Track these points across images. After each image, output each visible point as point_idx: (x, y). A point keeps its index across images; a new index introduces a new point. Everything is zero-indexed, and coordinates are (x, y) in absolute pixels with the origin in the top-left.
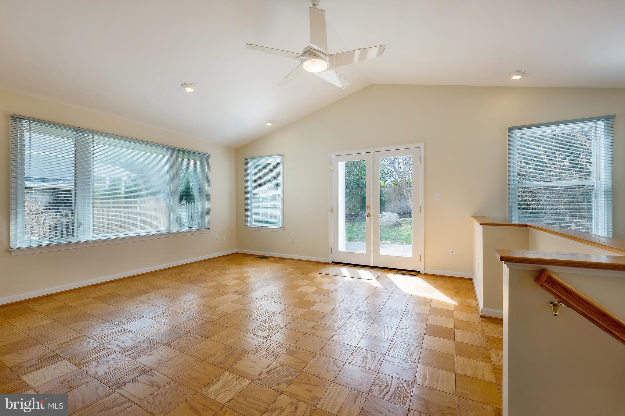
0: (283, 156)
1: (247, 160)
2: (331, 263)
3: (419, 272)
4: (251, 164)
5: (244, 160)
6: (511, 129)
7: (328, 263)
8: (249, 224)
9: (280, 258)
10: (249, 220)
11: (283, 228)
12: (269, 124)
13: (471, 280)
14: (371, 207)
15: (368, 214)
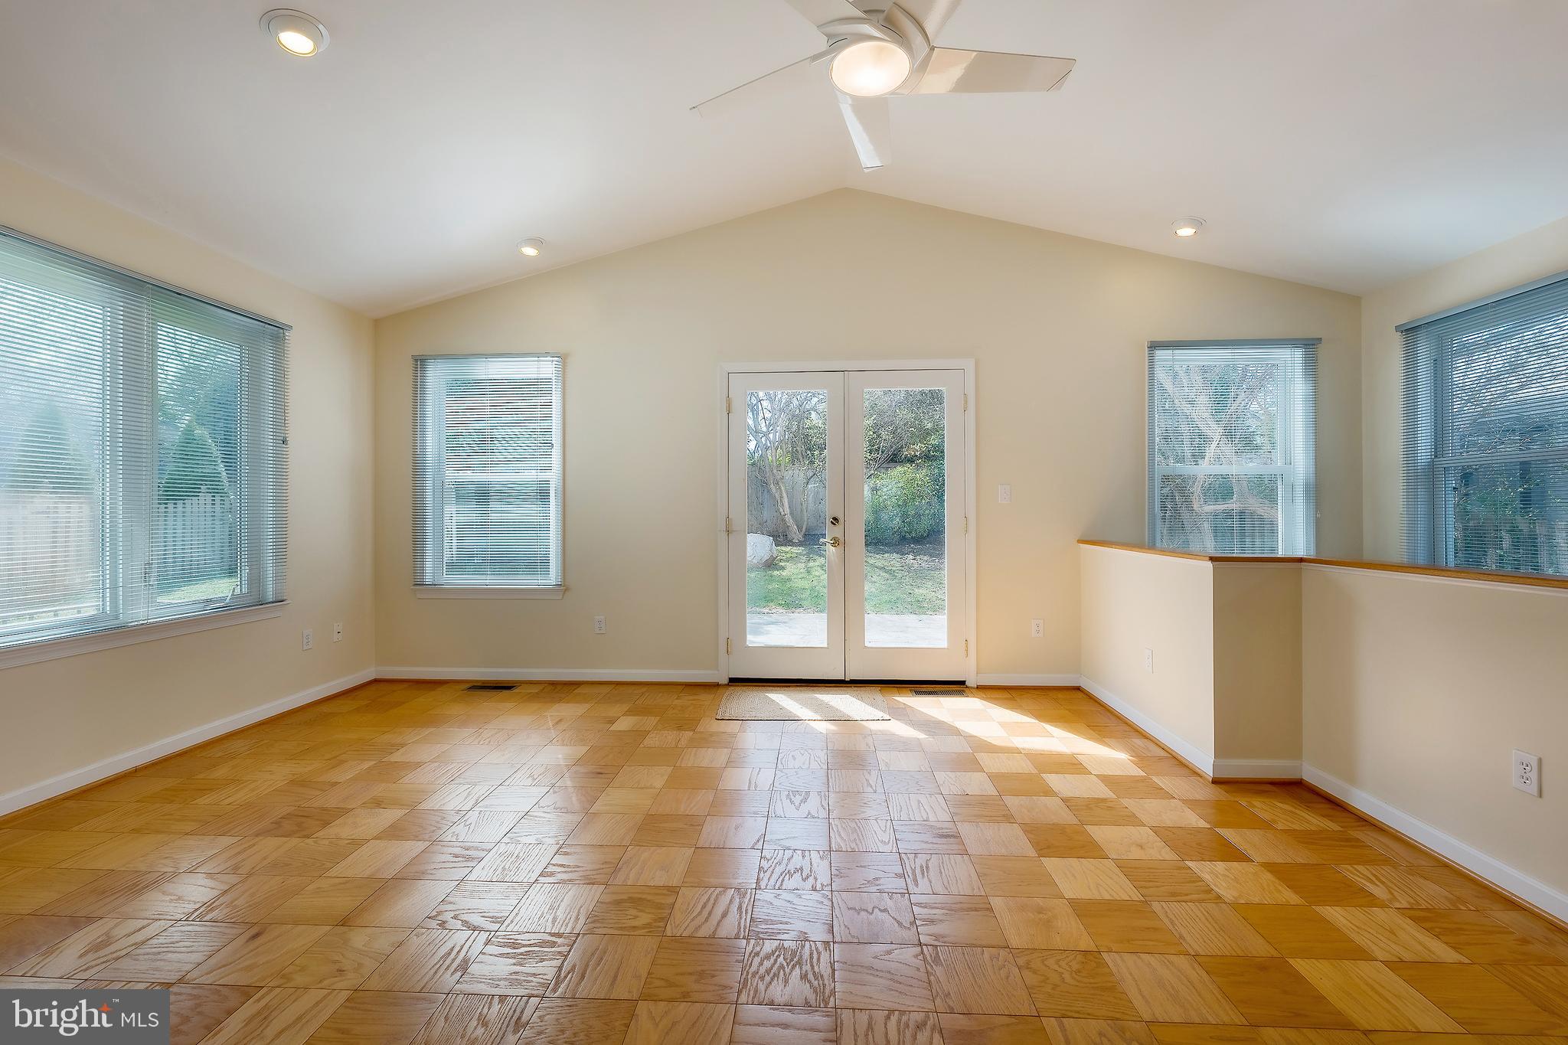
0: (563, 358)
1: (420, 362)
2: (725, 681)
3: (963, 683)
4: (436, 375)
5: (412, 361)
6: (1154, 346)
7: (717, 685)
8: (428, 579)
9: (554, 685)
10: (429, 565)
11: (563, 588)
12: (530, 251)
13: (1078, 689)
14: (841, 521)
15: (834, 539)
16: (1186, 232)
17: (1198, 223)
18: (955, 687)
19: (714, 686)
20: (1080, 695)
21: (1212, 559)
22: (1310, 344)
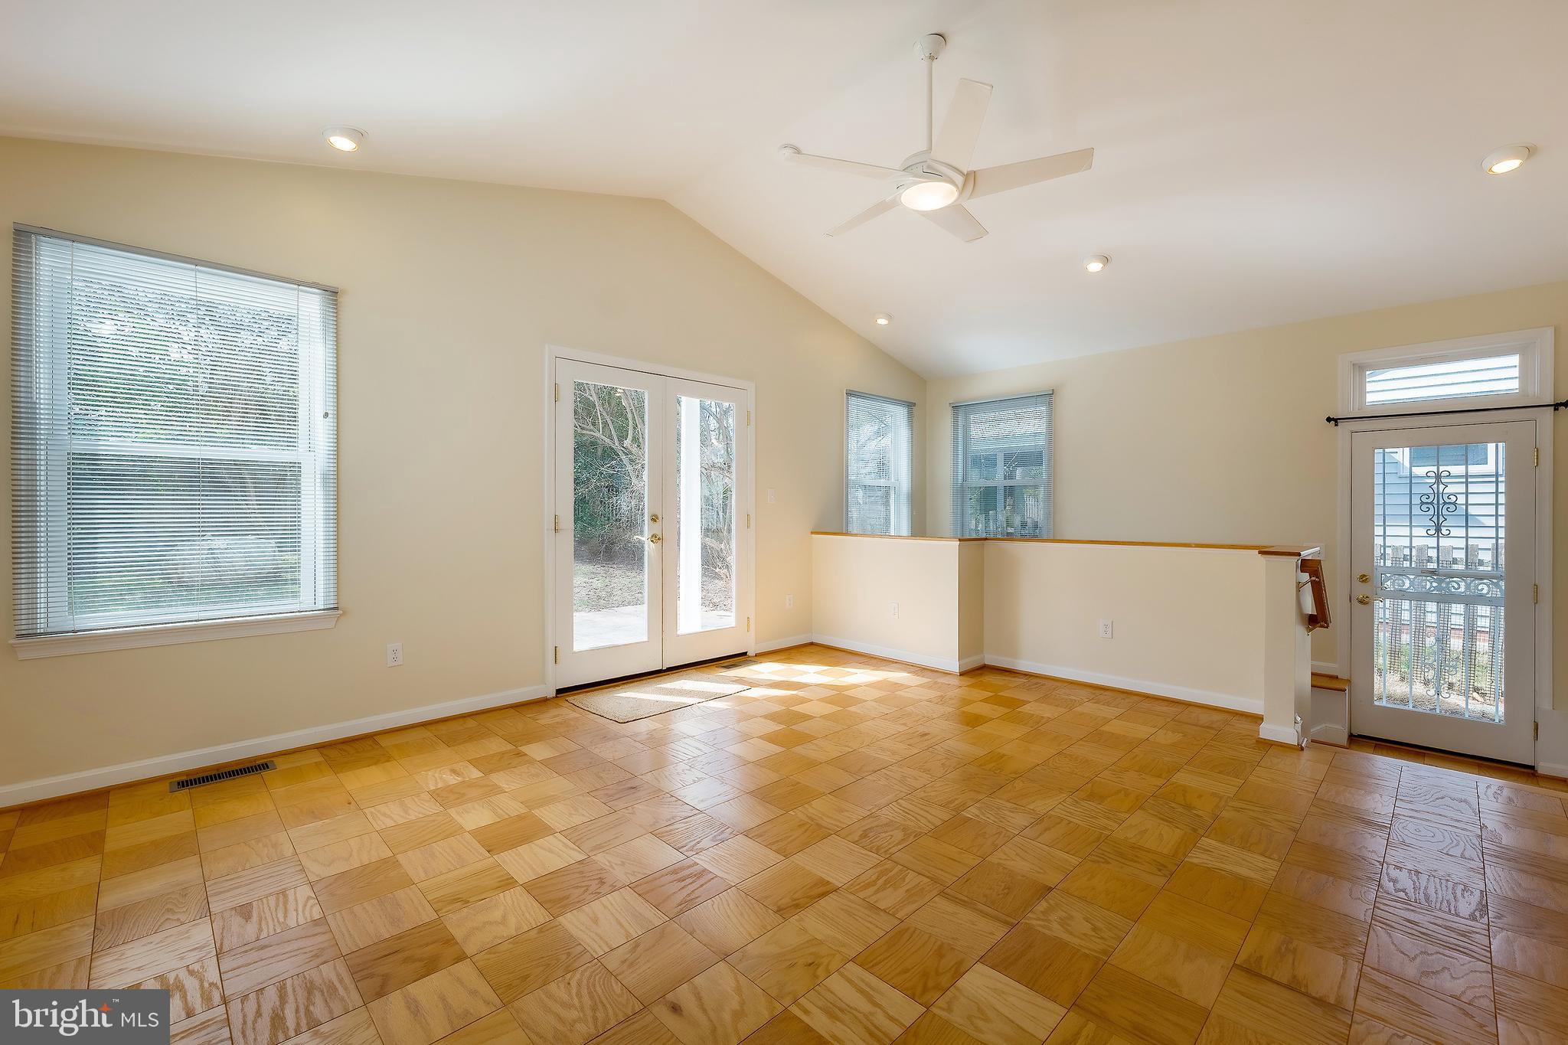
2: (554, 694)
3: (745, 654)
6: (850, 394)
7: (547, 700)
11: (338, 612)
12: (343, 144)
13: (812, 644)
14: (660, 517)
15: (654, 536)
16: (882, 322)
17: (889, 317)
18: (737, 659)
19: (543, 702)
20: (814, 647)
21: (960, 540)
22: (910, 405)
